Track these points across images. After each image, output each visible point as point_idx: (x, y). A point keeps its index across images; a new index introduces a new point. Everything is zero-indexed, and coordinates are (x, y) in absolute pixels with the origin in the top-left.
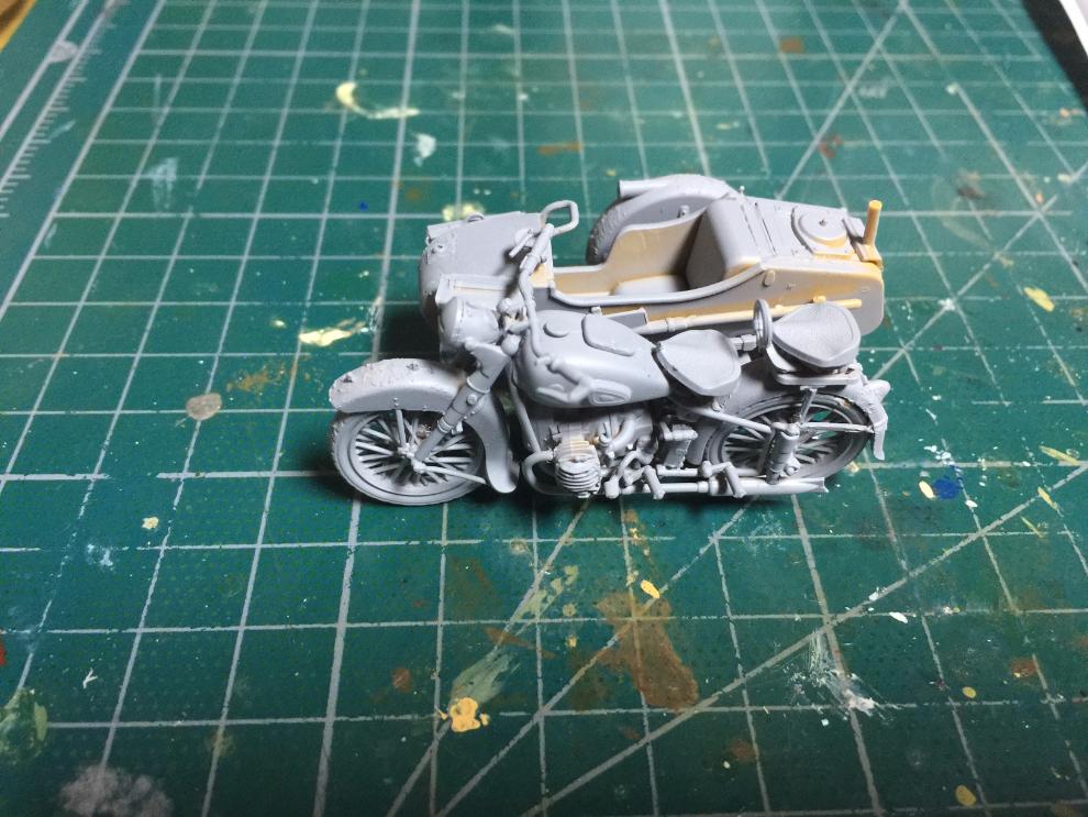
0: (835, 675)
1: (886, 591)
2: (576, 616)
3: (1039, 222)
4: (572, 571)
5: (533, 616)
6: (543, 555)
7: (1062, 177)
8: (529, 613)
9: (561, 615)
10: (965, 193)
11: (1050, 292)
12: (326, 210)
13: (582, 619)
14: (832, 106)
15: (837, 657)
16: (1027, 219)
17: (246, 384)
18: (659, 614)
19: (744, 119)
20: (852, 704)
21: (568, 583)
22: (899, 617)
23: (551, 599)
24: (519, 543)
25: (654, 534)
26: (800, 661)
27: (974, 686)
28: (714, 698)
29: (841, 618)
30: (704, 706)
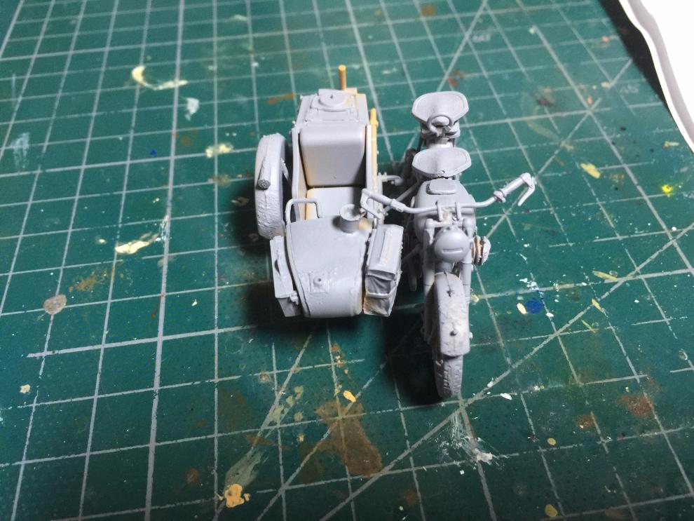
0: (467, 439)
1: (498, 380)
2: (303, 420)
3: (590, 117)
4: (299, 390)
5: (276, 424)
6: (280, 382)
7: (604, 85)
8: (273, 421)
9: (293, 421)
10: (542, 102)
11: (597, 165)
12: (129, 158)
13: (307, 422)
14: (455, 51)
15: (468, 428)
16: (583, 115)
17: (82, 285)
18: (355, 412)
19: (400, 65)
20: (479, 458)
21: (297, 398)
22: (507, 396)
23: (287, 411)
24: (265, 375)
25: (351, 359)
26: (445, 433)
27: (555, 437)
28: (392, 465)
29: (470, 401)
30: (386, 471)
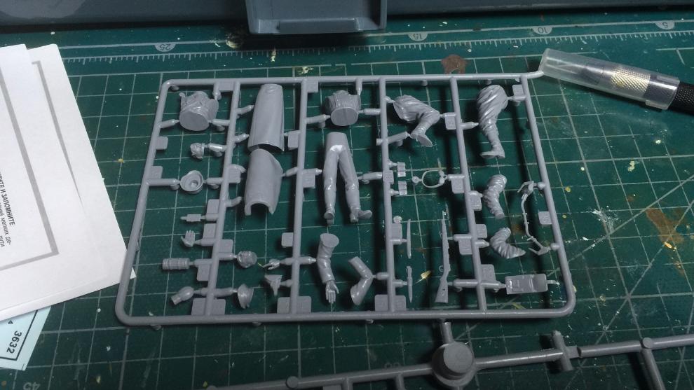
1: (590, 248)
2: (690, 235)
13: (687, 234)
15: (605, 225)
18: (663, 237)
20: (600, 212)
22: (585, 239)
25: (672, 265)
26: (616, 224)
28: (641, 212)
29: (604, 238)
30: (643, 210)
